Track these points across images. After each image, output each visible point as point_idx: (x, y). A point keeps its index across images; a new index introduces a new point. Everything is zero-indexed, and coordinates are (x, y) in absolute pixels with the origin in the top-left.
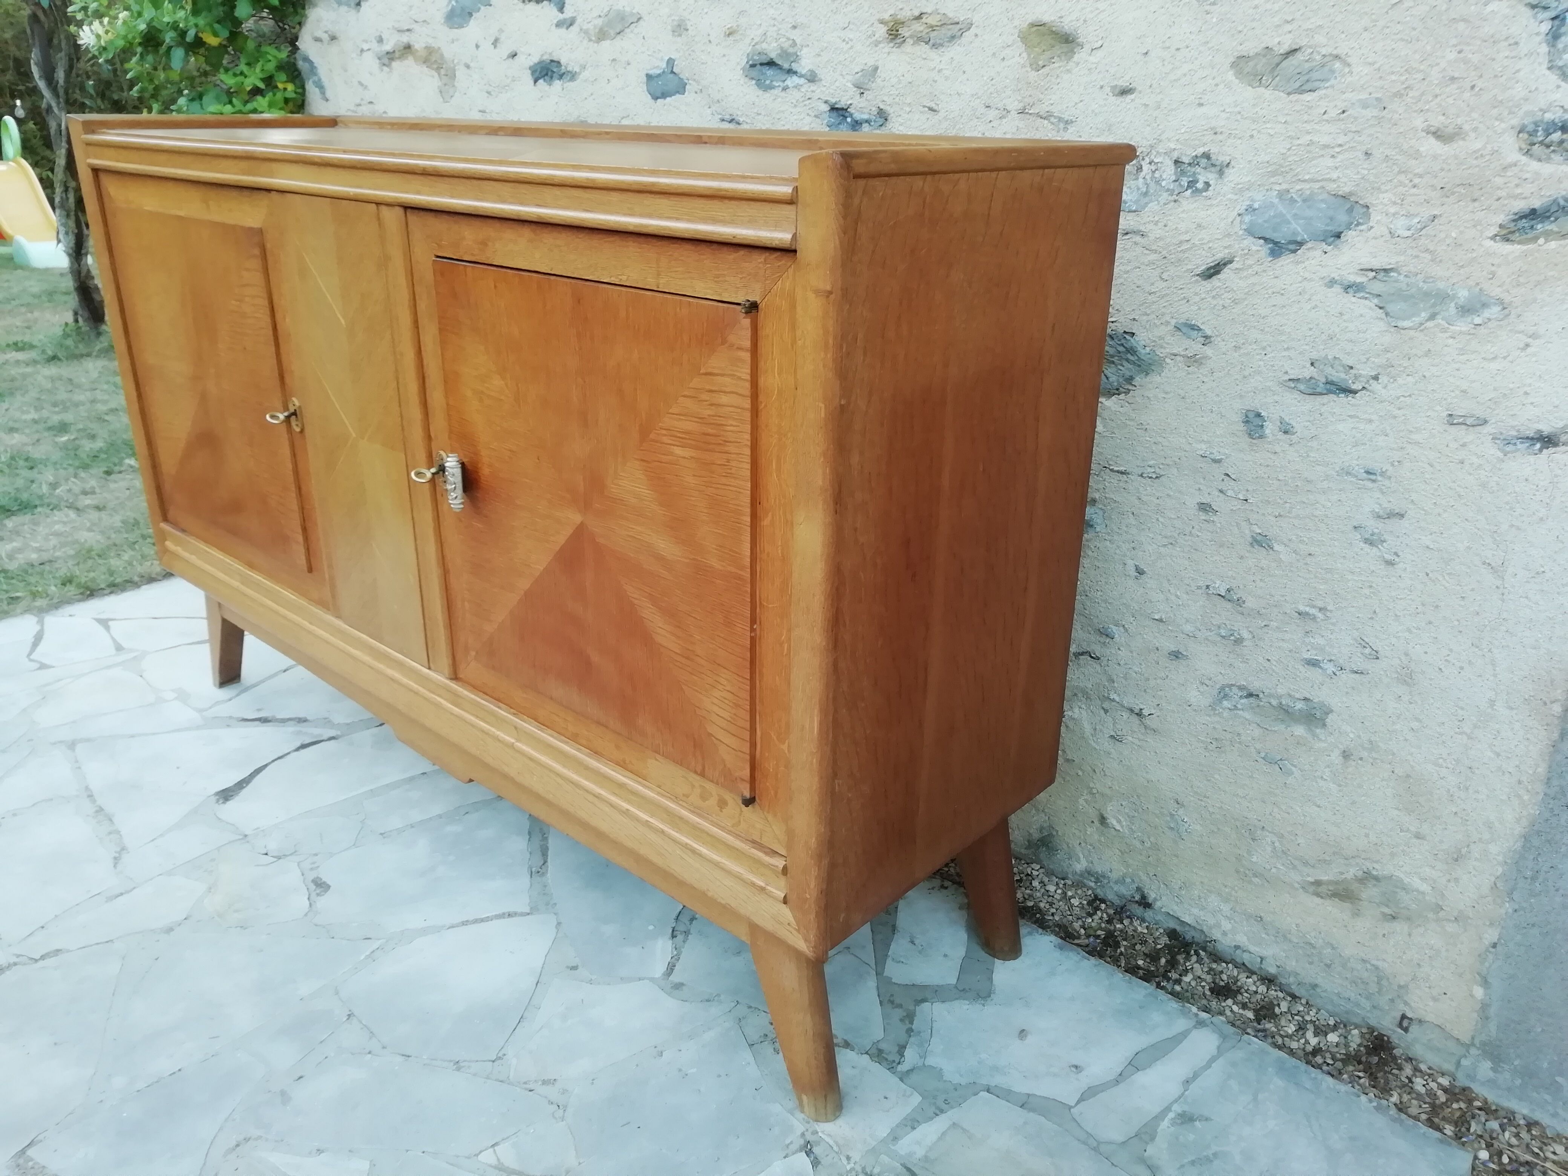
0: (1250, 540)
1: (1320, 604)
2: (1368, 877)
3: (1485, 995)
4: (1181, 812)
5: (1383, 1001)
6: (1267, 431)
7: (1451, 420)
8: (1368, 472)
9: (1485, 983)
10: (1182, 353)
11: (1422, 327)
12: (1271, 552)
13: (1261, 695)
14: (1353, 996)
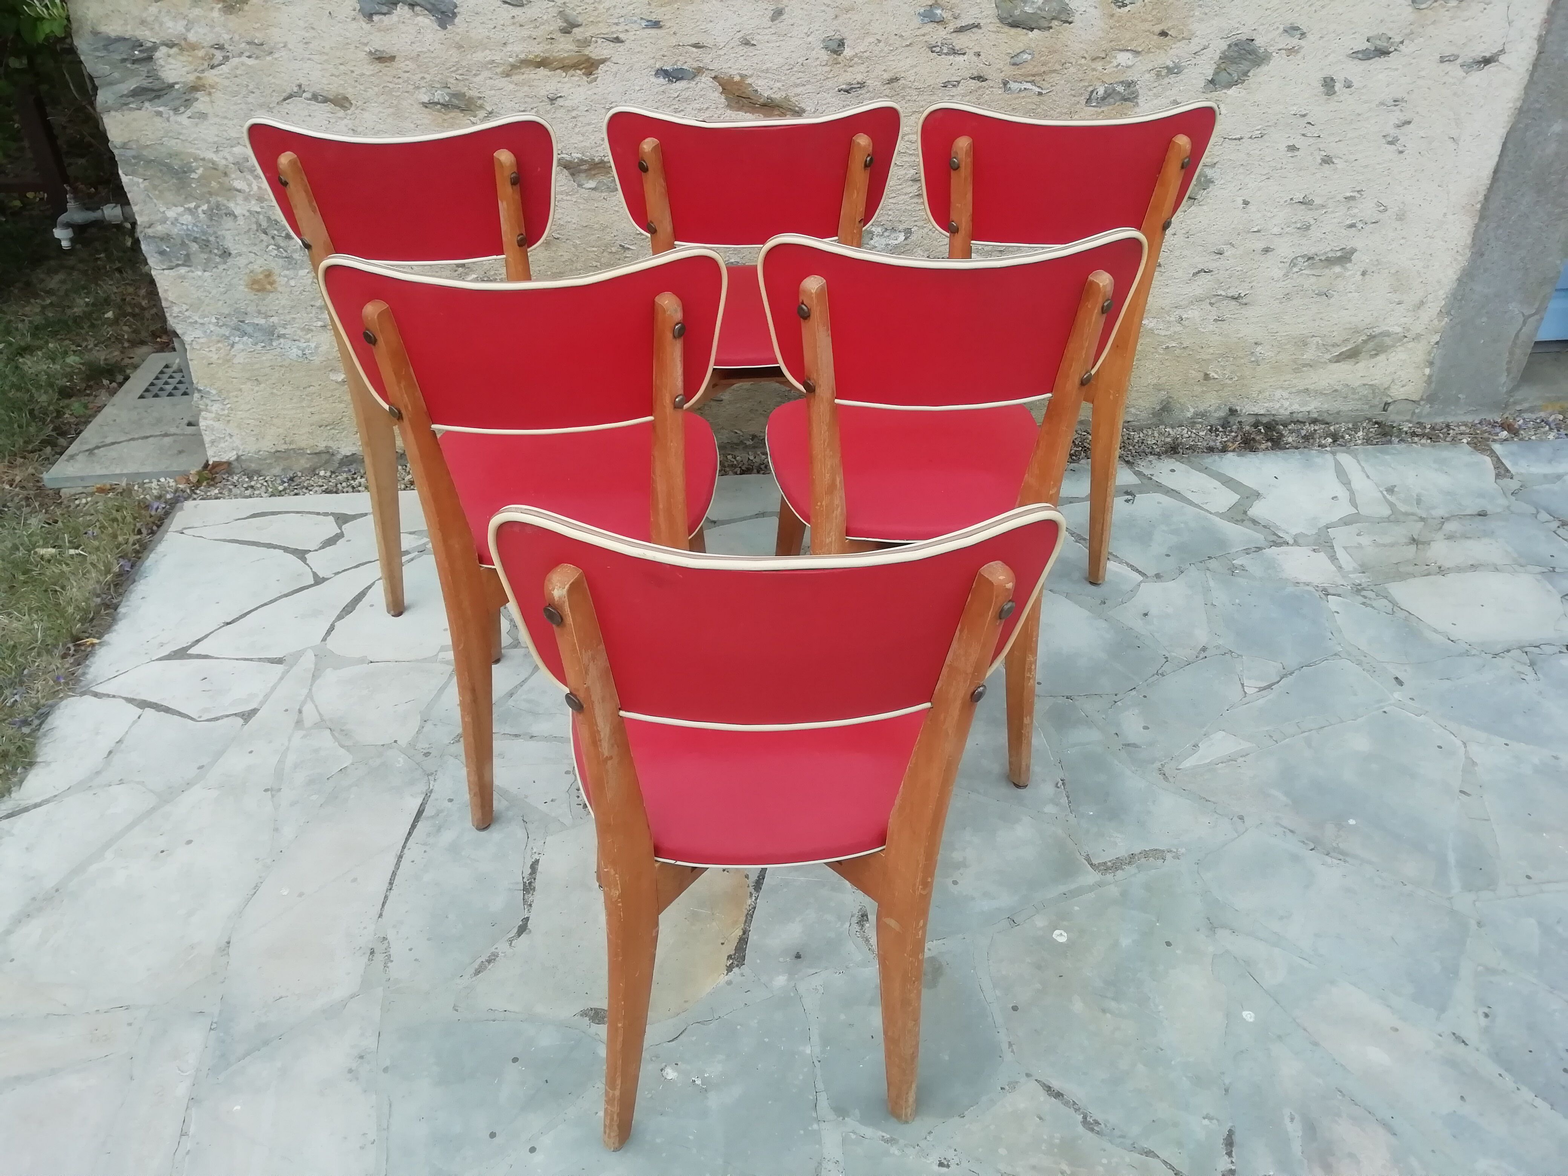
0: (1320, 161)
1: (1358, 189)
2: (1371, 337)
3: (1431, 371)
4: (1259, 349)
5: (1376, 401)
6: (1336, 89)
7: (1442, 60)
8: (1395, 101)
9: (1431, 364)
10: (1285, 47)
11: (1431, 7)
12: (1332, 165)
13: (1315, 256)
14: (1359, 407)
